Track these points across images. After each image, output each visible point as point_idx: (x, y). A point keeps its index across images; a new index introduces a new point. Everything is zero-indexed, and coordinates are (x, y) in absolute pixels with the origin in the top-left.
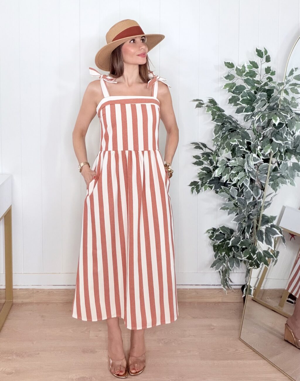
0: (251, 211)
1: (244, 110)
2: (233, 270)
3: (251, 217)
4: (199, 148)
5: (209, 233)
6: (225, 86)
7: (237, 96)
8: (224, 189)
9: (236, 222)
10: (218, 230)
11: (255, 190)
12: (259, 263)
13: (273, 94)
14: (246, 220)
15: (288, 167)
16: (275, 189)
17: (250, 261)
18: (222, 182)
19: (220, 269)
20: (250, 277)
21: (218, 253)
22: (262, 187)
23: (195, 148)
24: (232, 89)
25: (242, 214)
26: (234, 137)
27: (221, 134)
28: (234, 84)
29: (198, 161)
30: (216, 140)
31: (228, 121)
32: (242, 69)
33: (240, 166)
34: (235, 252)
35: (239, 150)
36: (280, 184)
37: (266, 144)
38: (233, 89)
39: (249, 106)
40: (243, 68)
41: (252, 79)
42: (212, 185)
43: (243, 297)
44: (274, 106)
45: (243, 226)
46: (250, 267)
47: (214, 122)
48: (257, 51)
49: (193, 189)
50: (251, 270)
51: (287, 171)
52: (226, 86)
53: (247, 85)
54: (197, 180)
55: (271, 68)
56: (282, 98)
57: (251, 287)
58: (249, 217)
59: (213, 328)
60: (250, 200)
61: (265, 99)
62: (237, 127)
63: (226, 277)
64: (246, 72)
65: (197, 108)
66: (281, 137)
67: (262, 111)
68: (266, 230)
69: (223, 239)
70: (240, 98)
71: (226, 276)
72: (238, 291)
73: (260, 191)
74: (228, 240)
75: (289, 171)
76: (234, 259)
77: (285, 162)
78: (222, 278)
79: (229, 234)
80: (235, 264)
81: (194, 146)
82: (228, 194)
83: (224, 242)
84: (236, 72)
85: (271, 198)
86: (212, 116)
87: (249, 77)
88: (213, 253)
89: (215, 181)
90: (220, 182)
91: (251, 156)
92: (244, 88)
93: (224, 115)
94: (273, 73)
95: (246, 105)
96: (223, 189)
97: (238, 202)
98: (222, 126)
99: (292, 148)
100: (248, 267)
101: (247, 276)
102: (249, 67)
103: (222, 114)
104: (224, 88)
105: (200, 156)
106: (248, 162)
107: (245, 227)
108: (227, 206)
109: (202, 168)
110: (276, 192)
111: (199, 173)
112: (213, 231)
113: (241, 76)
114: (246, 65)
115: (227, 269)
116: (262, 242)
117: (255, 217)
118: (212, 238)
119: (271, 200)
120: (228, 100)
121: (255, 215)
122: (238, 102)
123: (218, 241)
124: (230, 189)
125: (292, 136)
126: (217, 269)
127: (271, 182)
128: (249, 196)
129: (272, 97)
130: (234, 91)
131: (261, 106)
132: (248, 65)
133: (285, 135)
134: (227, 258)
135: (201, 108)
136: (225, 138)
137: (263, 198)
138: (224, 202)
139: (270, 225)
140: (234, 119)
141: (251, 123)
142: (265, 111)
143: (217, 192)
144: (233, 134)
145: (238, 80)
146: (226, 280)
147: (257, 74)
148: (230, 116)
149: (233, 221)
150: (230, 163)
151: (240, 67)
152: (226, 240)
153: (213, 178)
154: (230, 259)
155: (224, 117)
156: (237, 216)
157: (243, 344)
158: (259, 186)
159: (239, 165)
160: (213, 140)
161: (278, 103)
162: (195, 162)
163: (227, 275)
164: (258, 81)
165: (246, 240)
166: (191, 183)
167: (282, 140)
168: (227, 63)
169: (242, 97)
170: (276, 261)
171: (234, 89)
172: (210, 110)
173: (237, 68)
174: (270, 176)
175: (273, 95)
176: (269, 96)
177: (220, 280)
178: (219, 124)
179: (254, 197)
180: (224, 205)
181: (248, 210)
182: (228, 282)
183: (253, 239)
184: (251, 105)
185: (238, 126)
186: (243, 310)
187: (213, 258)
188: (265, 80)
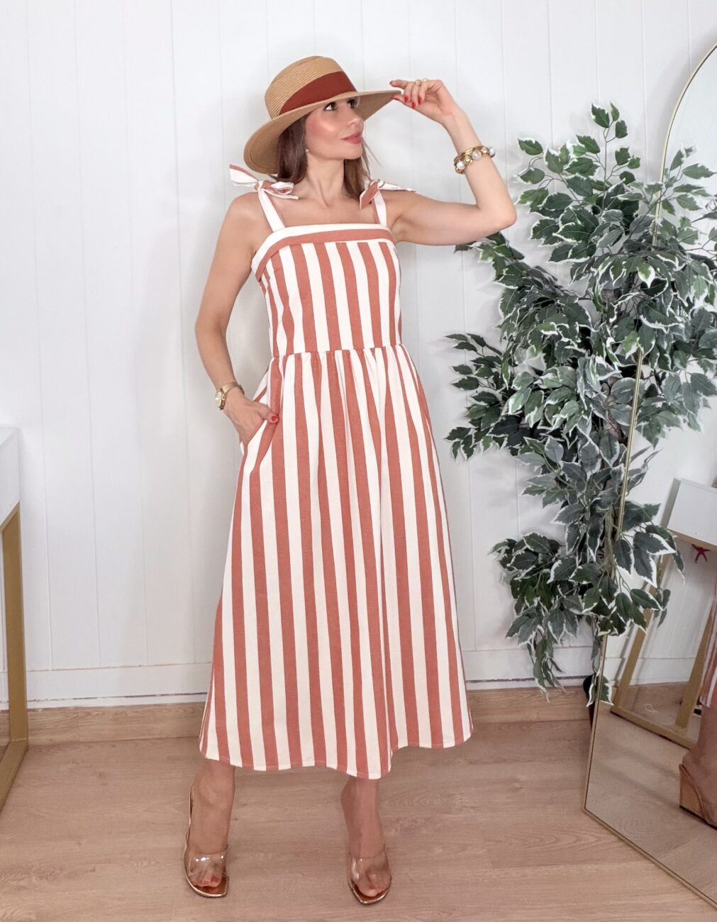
0: (599, 495)
1: (570, 254)
2: (561, 640)
3: (599, 509)
4: (467, 348)
5: (500, 552)
6: (523, 197)
7: (552, 219)
8: (531, 445)
9: (563, 522)
10: (521, 544)
11: (606, 444)
12: (623, 620)
13: (637, 212)
14: (588, 516)
15: (680, 386)
16: (654, 439)
17: (602, 617)
18: (525, 426)
19: (531, 641)
20: (602, 657)
21: (523, 601)
22: (622, 435)
23: (456, 347)
24: (541, 203)
25: (577, 503)
26: (550, 318)
27: (518, 311)
28: (543, 192)
29: (466, 378)
30: (506, 326)
31: (533, 279)
32: (560, 156)
33: (567, 388)
34: (565, 597)
35: (562, 349)
36: (665, 426)
37: (626, 331)
38: (543, 205)
39: (580, 242)
40: (564, 153)
41: (585, 179)
42: (502, 435)
43: (588, 706)
44: (640, 240)
45: (580, 531)
46: (602, 630)
47: (501, 284)
48: (595, 111)
49: (456, 446)
50: (604, 639)
51: (679, 395)
52: (526, 197)
53: (575, 194)
54: (466, 424)
55: (629, 151)
56: (658, 221)
57: (607, 682)
58: (594, 510)
59: (517, 785)
60: (594, 468)
61: (619, 224)
62: (555, 295)
63: (545, 660)
64: (570, 163)
65: (459, 252)
66: (659, 314)
67: (613, 253)
68: (635, 540)
69: (534, 566)
70: (560, 223)
71: (545, 656)
72: (577, 693)
73: (618, 446)
74: (547, 567)
75: (685, 395)
76: (563, 613)
77: (673, 374)
78: (535, 661)
79: (547, 554)
80: (564, 625)
81: (455, 343)
82: (542, 455)
83: (535, 572)
84: (546, 163)
85: (645, 461)
86: (496, 269)
87: (577, 174)
88: (511, 601)
89: (508, 426)
90: (520, 427)
91: (591, 362)
92: (568, 200)
93: (523, 267)
94: (635, 163)
95: (575, 241)
96: (528, 443)
97: (566, 475)
98: (519, 292)
99: (687, 338)
100: (597, 633)
101: (594, 655)
102: (577, 149)
103: (518, 264)
104: (520, 202)
105: (471, 365)
106: (585, 376)
107: (585, 534)
108: (540, 486)
109: (477, 394)
110: (657, 446)
111: (469, 408)
112: (508, 548)
113: (560, 171)
114: (569, 147)
115: (547, 638)
116: (628, 569)
117: (608, 509)
118: (508, 565)
119: (644, 467)
120: (532, 231)
121: (609, 503)
122: (554, 234)
123: (521, 571)
124: (544, 443)
125: (687, 310)
126: (522, 639)
127: (643, 424)
128: (591, 459)
129: (635, 219)
130: (543, 208)
131: (610, 242)
132: (574, 147)
133: (669, 309)
134: (544, 611)
135: (469, 250)
136: (528, 320)
137: (624, 462)
138: (532, 476)
139: (645, 526)
140: (546, 276)
141: (588, 283)
142: (620, 252)
143: (514, 452)
144: (548, 310)
145: (553, 182)
146: (546, 667)
147: (597, 167)
148: (537, 267)
149: (557, 520)
150: (542, 380)
151: (558, 151)
152: (542, 569)
153: (504, 418)
154: (552, 614)
155: (525, 272)
156: (564, 509)
157: (594, 823)
158: (615, 434)
159: (565, 383)
160: (500, 327)
161: (651, 233)
162: (460, 381)
163: (547, 654)
164: (599, 183)
165: (589, 567)
166: (450, 434)
167: (664, 321)
168: (526, 142)
169: (564, 222)
170: (664, 614)
171: (545, 204)
172: (491, 255)
173: (548, 153)
174: (638, 409)
175: (637, 216)
176: (628, 218)
177: (531, 667)
178: (512, 287)
179: (603, 461)
180: (531, 483)
181: (592, 492)
182: (550, 671)
183: (605, 563)
184: (586, 240)
185: (558, 291)
186: (589, 739)
187: (513, 615)
188: (616, 181)
